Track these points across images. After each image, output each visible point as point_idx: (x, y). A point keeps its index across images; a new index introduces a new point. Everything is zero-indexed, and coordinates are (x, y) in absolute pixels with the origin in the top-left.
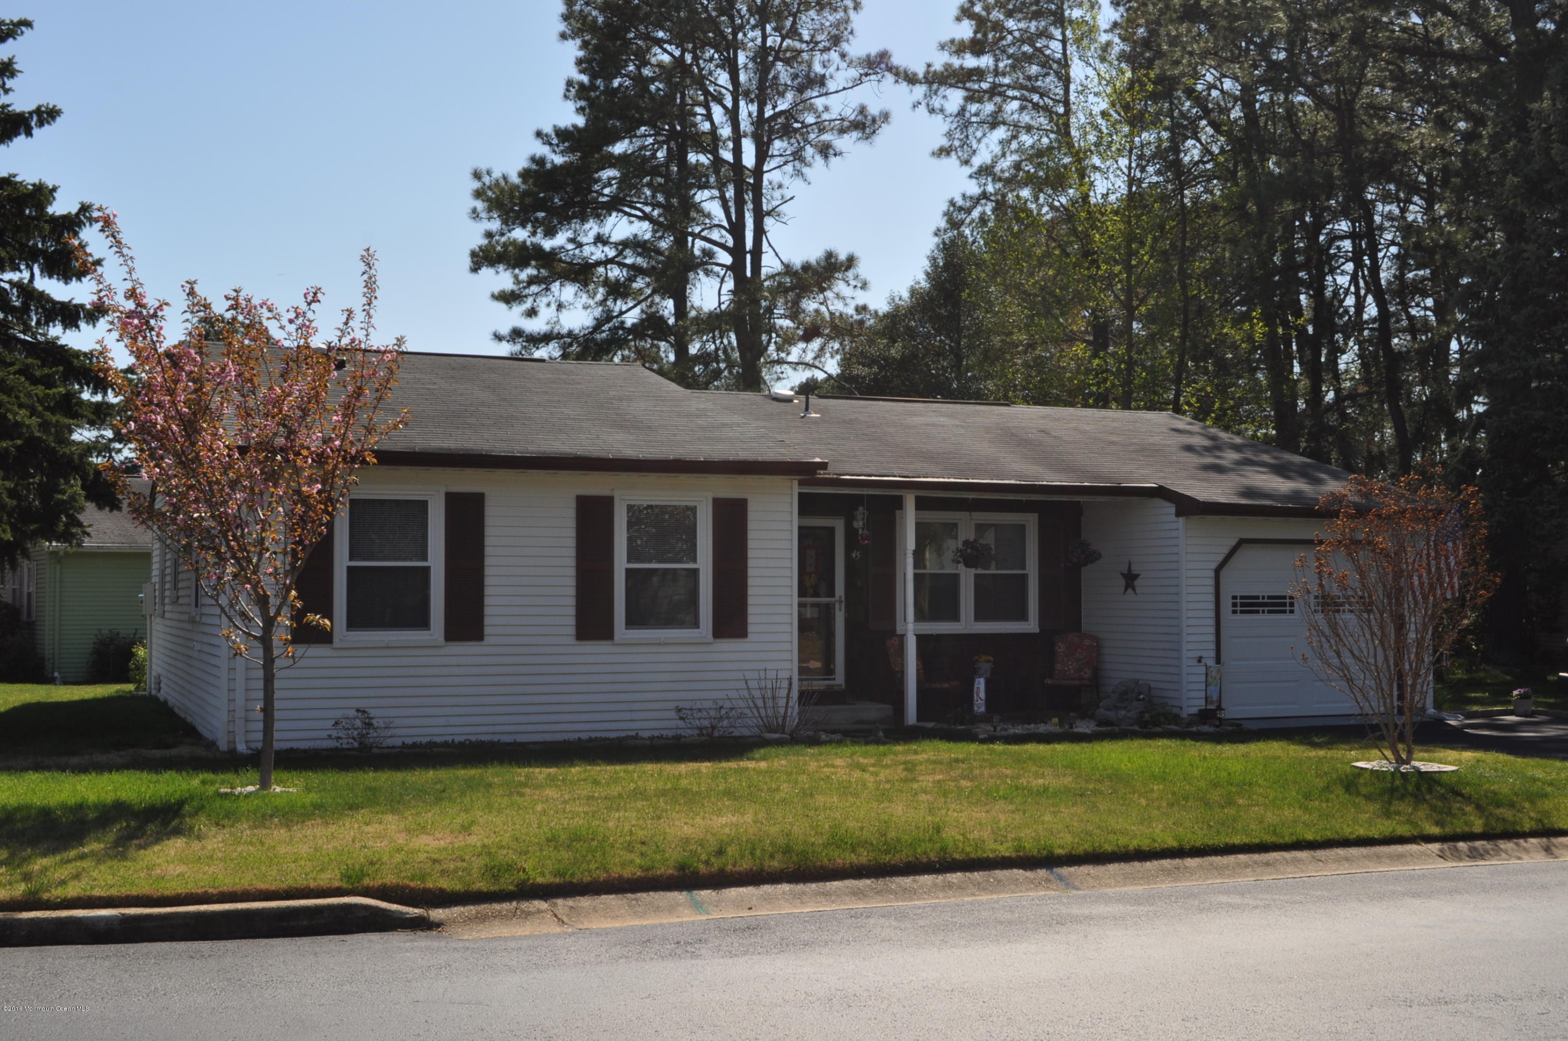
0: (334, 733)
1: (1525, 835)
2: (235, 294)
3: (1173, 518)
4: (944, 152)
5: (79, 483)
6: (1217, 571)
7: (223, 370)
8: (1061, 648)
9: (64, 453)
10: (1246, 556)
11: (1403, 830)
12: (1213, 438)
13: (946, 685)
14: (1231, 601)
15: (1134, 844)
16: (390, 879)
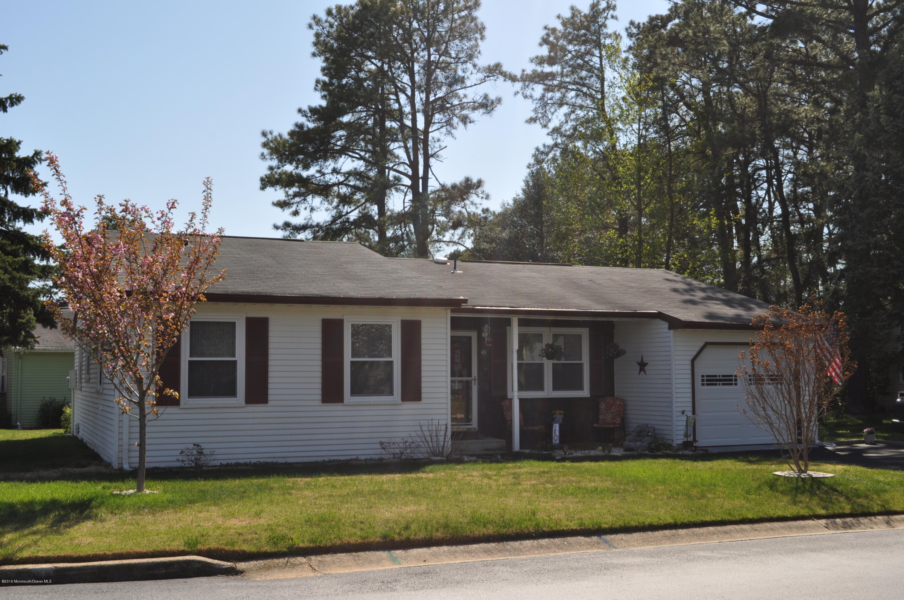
0: (181, 458)
1: (874, 514)
2: (125, 203)
3: (667, 330)
4: (532, 120)
5: (33, 312)
6: (693, 361)
7: (117, 246)
8: (603, 406)
9: (24, 295)
10: (709, 352)
11: (804, 512)
12: (689, 284)
13: (536, 428)
14: (701, 378)
15: (648, 521)
16: (213, 545)
